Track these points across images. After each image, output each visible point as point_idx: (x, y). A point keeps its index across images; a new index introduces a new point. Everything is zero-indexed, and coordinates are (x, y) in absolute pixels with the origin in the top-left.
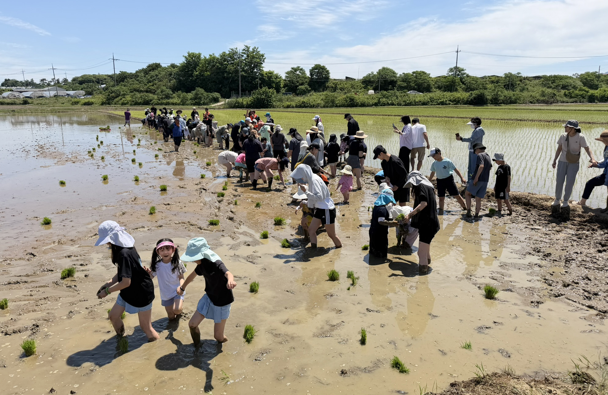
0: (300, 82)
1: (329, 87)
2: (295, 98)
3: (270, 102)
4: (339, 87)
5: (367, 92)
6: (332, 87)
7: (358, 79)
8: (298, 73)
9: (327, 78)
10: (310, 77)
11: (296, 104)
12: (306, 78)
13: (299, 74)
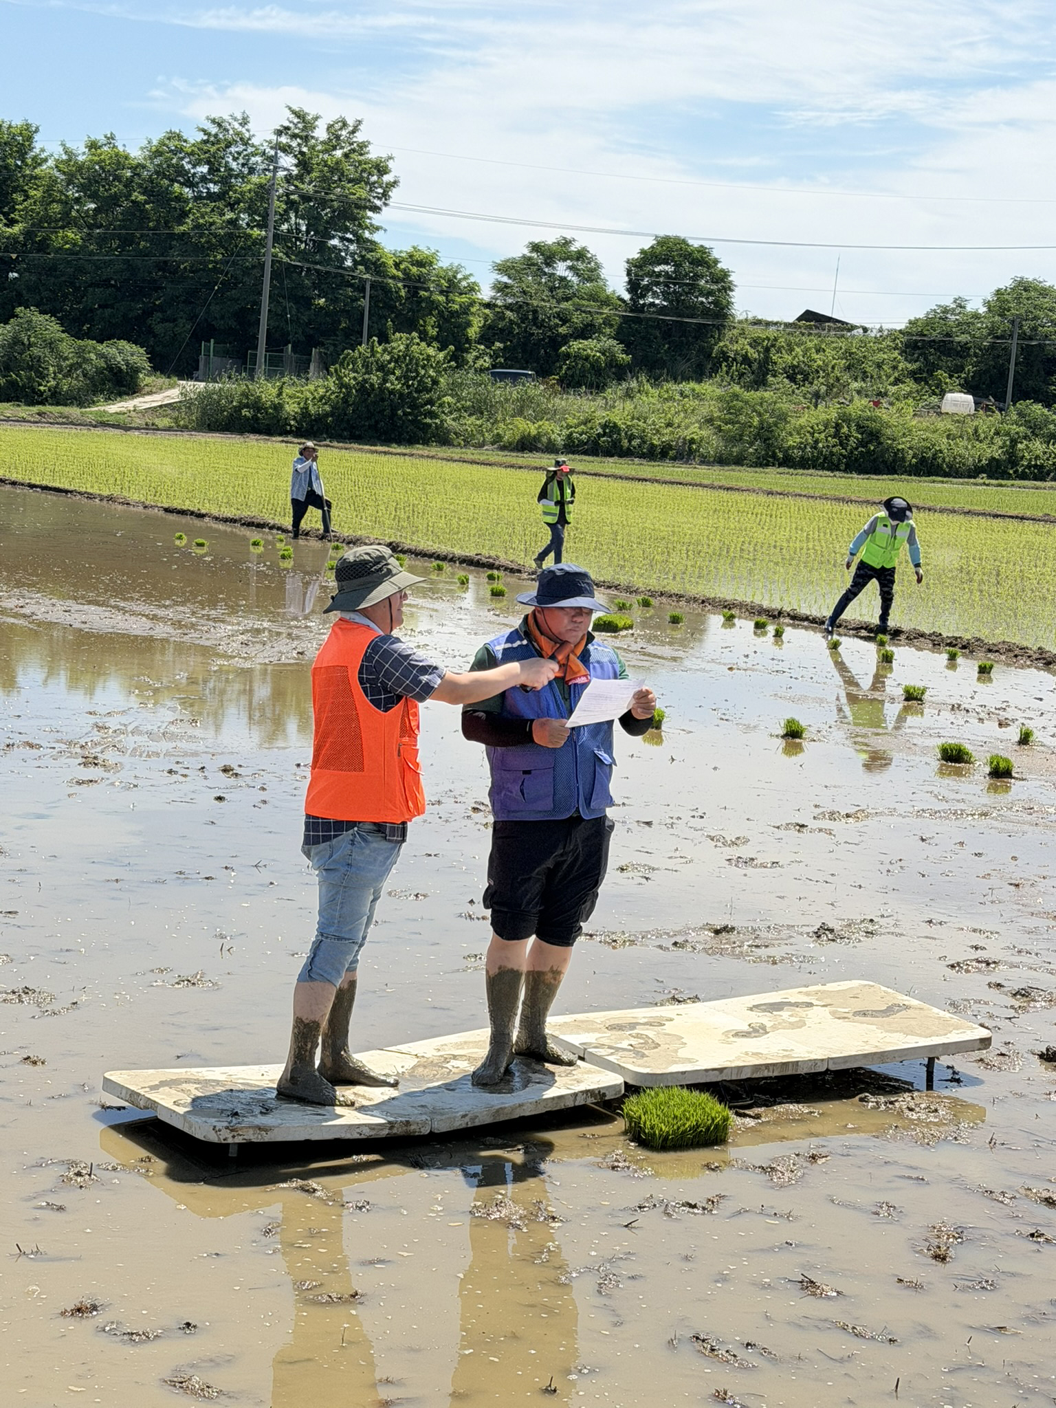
0: (577, 319)
1: (726, 358)
2: (560, 402)
3: (433, 415)
4: (782, 360)
5: (934, 399)
6: (746, 360)
7: (881, 330)
8: (561, 269)
9: (720, 312)
10: (627, 296)
11: (570, 436)
12: (606, 302)
13: (569, 275)
